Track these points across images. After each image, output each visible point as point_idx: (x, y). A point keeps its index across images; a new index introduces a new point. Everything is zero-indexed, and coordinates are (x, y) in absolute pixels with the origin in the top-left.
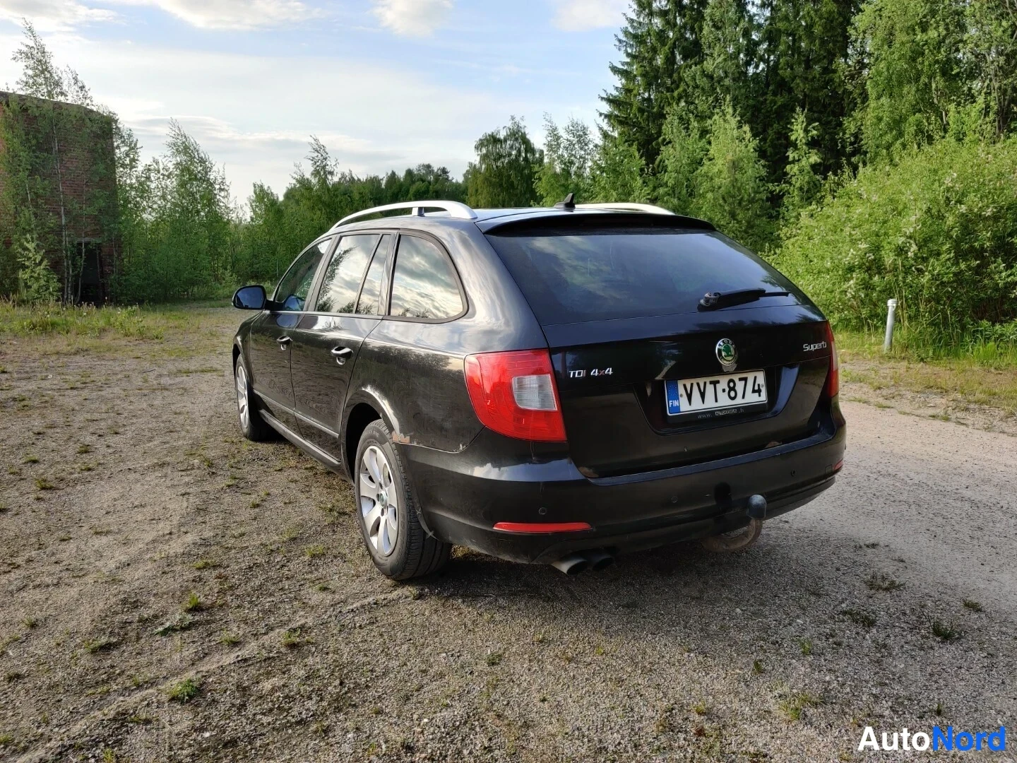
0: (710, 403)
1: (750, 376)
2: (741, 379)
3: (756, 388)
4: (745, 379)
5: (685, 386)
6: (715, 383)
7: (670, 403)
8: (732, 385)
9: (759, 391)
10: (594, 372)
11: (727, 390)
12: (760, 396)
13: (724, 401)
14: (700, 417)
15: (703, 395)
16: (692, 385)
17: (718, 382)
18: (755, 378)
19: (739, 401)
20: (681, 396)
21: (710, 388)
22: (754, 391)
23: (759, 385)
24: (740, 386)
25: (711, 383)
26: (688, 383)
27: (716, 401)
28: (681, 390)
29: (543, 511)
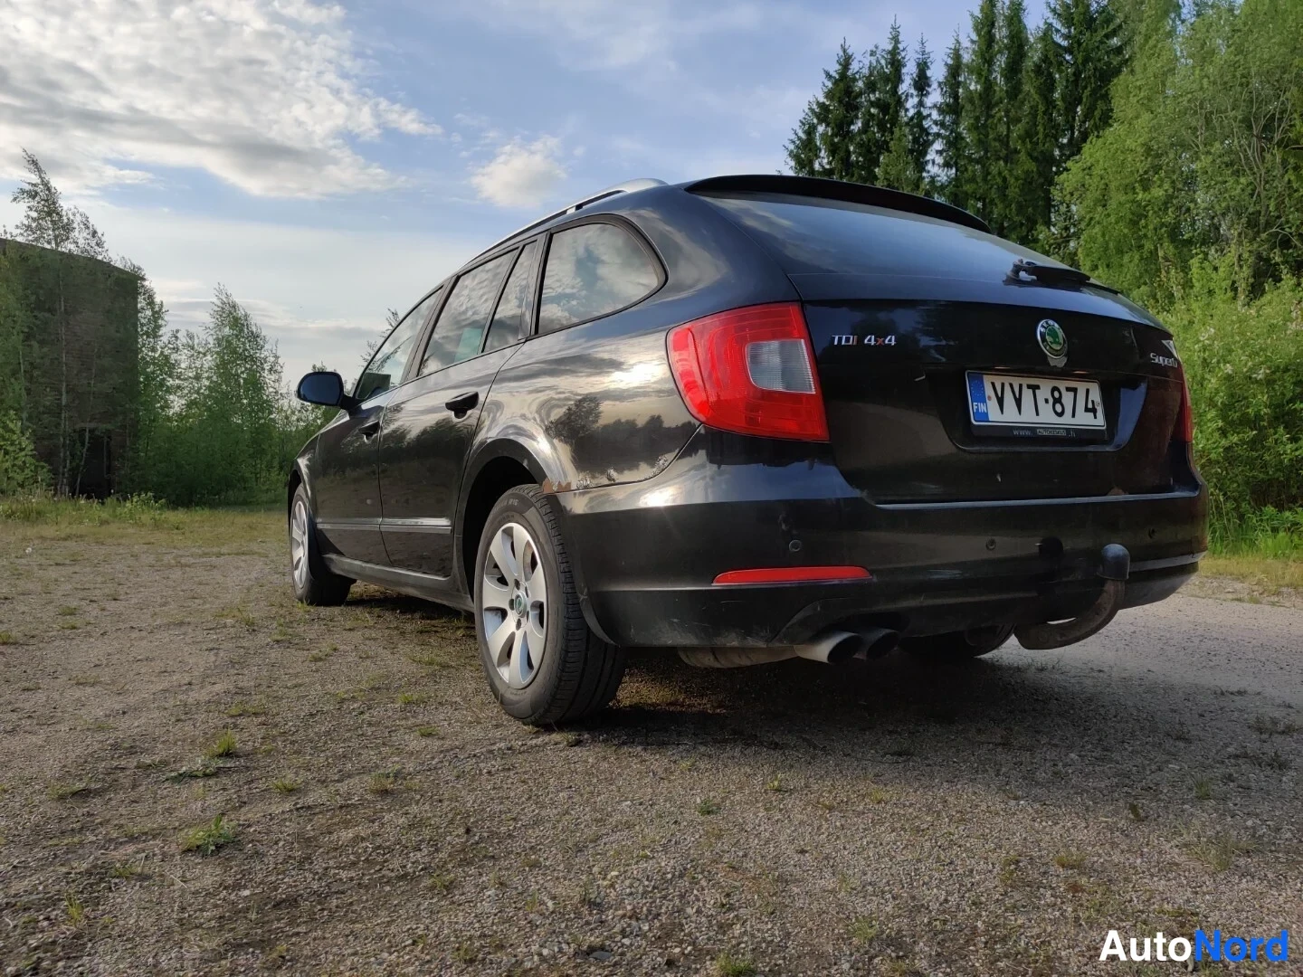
0: (1027, 416)
1: (1081, 387)
2: (1068, 389)
3: (1090, 406)
4: (1074, 390)
5: (993, 384)
6: (1034, 388)
7: (974, 407)
8: (1056, 394)
9: (1094, 411)
10: (870, 340)
11: (1051, 401)
12: (1095, 417)
13: (1047, 416)
14: (1016, 433)
15: (1018, 402)
16: (1003, 385)
17: (1038, 387)
18: (1088, 391)
19: (1067, 420)
20: (990, 398)
21: (1027, 394)
22: (1087, 410)
23: (1093, 402)
24: (1067, 398)
25: (1029, 387)
26: (998, 381)
27: (1037, 414)
28: (989, 391)
29: (795, 546)
